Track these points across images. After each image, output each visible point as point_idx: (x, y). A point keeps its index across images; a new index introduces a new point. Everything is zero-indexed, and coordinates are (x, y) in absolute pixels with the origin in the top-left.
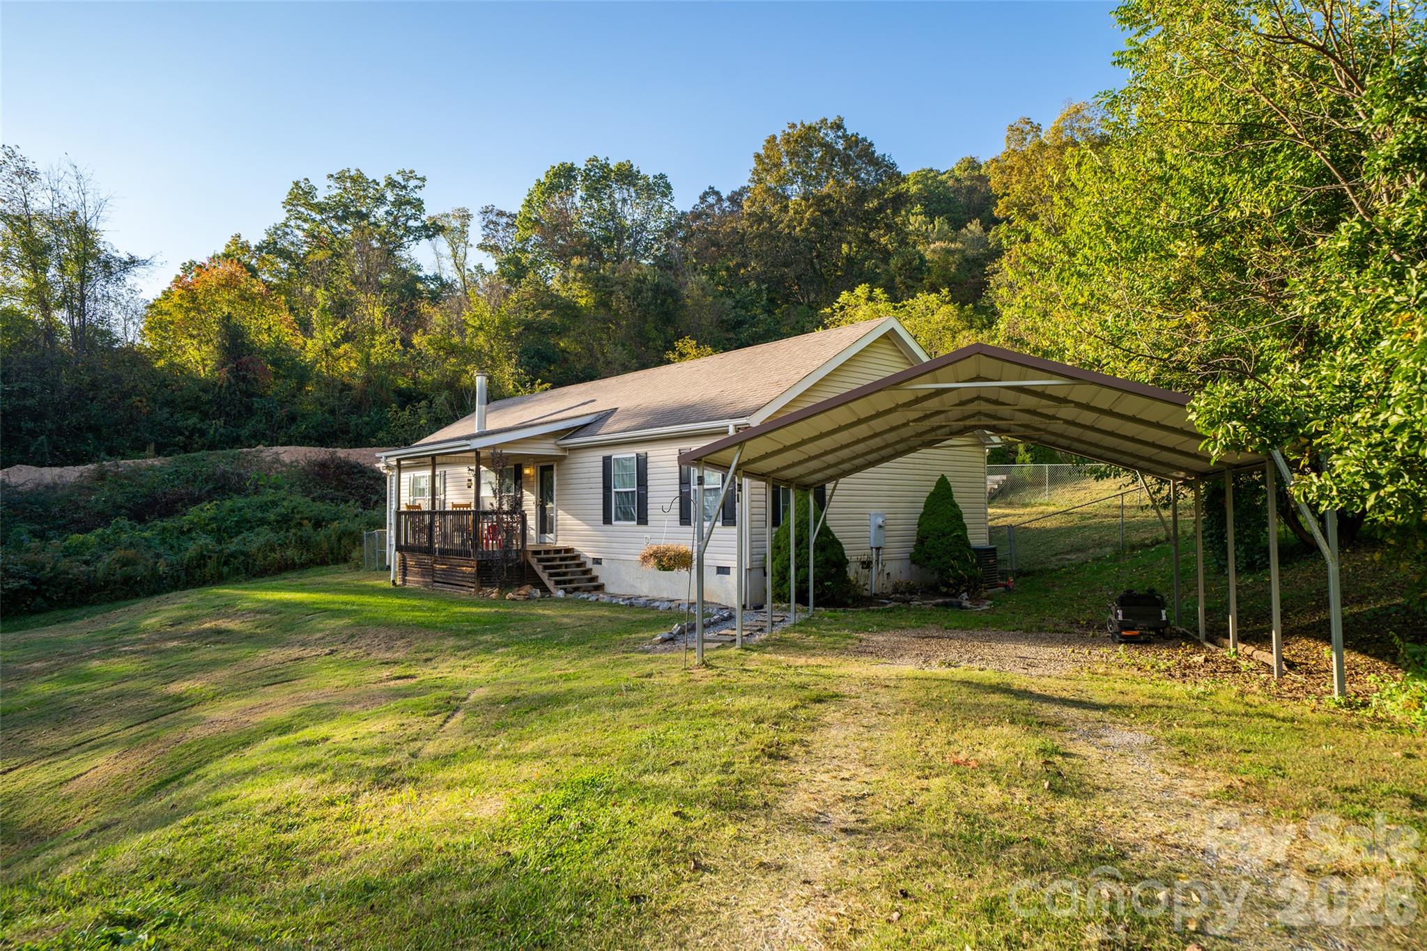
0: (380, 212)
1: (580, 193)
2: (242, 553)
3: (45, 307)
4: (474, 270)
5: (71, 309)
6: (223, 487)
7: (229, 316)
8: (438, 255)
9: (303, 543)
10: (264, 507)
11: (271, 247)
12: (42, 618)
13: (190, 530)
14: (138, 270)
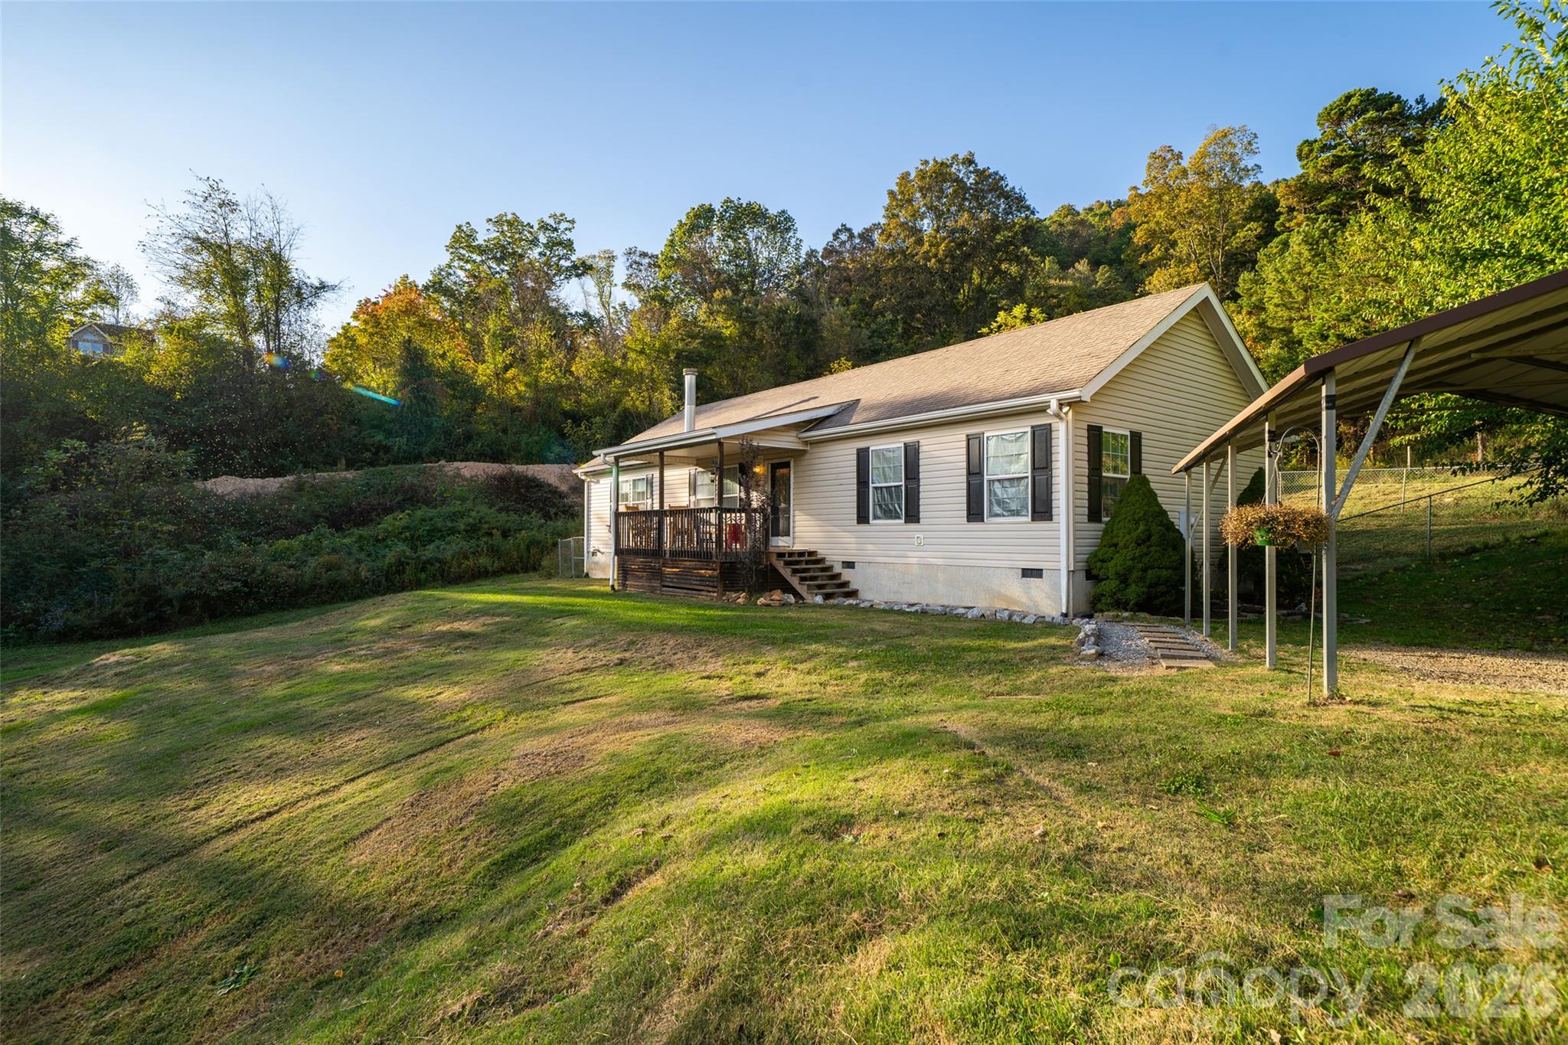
0: (534, 253)
1: (717, 233)
2: (438, 560)
3: (244, 331)
4: (618, 307)
5: (267, 334)
6: (411, 498)
7: (409, 341)
8: (586, 294)
9: (494, 552)
10: (454, 517)
11: (438, 286)
12: (255, 621)
13: (384, 540)
14: (328, 295)
